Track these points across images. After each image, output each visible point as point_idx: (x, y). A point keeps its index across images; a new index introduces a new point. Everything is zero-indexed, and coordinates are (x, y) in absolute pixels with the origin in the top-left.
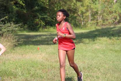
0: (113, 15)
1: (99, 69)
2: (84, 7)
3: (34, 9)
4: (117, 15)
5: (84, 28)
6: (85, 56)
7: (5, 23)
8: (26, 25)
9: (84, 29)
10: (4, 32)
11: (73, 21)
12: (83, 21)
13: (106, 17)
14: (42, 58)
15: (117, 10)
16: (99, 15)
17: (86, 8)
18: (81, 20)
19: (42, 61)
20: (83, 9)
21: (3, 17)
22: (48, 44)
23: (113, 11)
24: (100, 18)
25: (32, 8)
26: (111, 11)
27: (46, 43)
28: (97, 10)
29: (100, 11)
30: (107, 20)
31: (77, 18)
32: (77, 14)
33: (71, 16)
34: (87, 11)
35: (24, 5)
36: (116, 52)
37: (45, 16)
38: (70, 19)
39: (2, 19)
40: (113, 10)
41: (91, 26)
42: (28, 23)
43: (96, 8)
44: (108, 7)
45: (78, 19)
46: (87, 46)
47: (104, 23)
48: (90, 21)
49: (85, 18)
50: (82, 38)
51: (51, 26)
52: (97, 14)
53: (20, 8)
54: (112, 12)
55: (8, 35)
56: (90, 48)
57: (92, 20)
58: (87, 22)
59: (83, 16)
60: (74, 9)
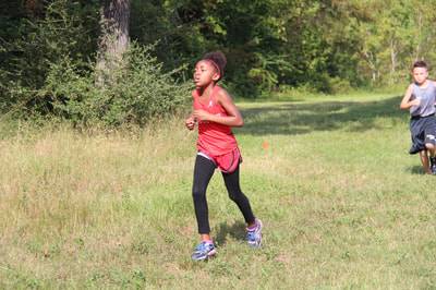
1: (426, 197)
2: (379, 35)
3: (250, 43)
5: (379, 90)
6: (386, 162)
7: (181, 81)
8: (230, 84)
9: (379, 93)
10: (178, 103)
11: (350, 72)
12: (376, 72)
14: (276, 168)
17: (382, 37)
18: (370, 69)
19: (276, 177)
20: (375, 41)
21: (178, 67)
22: (287, 132)
25: (245, 41)
27: (283, 128)
28: (412, 42)
31: (360, 63)
32: (360, 52)
33: (344, 61)
34: (385, 45)
35: (225, 33)
37: (278, 61)
38: (341, 66)
39: (174, 71)
41: (396, 83)
42: (235, 79)
45: (362, 67)
46: (391, 137)
48: (393, 72)
49: (380, 64)
50: (374, 115)
51: (294, 84)
52: (412, 53)
53: (215, 41)
55: (187, 111)
56: (397, 142)
57: (397, 68)
58: (386, 73)
59: (375, 59)
60: (353, 42)
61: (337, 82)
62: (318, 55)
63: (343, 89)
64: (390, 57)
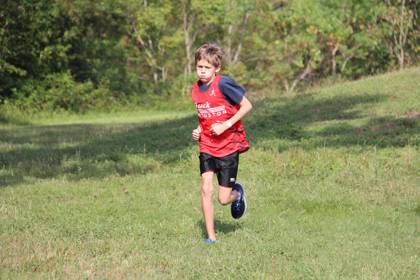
0: (293, 42)
2: (161, 5)
4: (312, 41)
5: (164, 104)
9: (164, 109)
12: (159, 72)
13: (260, 49)
15: (308, 21)
16: (229, 40)
17: (167, 9)
18: (148, 66)
20: (157, 16)
23: (294, 24)
24: (236, 58)
26: (284, 24)
28: (221, 20)
29: (233, 22)
30: (267, 63)
32: (130, 37)
33: (102, 52)
34: (174, 21)
36: (309, 211)
38: (98, 62)
40: (292, 18)
43: (216, 10)
44: (270, 6)
45: (134, 63)
47: (253, 81)
48: (188, 72)
52: (222, 38)
54: (289, 26)
58: (177, 74)
59: (156, 48)
60: (115, 17)
61: (89, 91)
62: (52, 41)
63: (100, 103)
64: (183, 45)
